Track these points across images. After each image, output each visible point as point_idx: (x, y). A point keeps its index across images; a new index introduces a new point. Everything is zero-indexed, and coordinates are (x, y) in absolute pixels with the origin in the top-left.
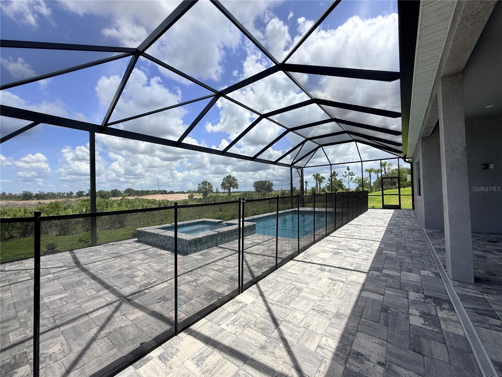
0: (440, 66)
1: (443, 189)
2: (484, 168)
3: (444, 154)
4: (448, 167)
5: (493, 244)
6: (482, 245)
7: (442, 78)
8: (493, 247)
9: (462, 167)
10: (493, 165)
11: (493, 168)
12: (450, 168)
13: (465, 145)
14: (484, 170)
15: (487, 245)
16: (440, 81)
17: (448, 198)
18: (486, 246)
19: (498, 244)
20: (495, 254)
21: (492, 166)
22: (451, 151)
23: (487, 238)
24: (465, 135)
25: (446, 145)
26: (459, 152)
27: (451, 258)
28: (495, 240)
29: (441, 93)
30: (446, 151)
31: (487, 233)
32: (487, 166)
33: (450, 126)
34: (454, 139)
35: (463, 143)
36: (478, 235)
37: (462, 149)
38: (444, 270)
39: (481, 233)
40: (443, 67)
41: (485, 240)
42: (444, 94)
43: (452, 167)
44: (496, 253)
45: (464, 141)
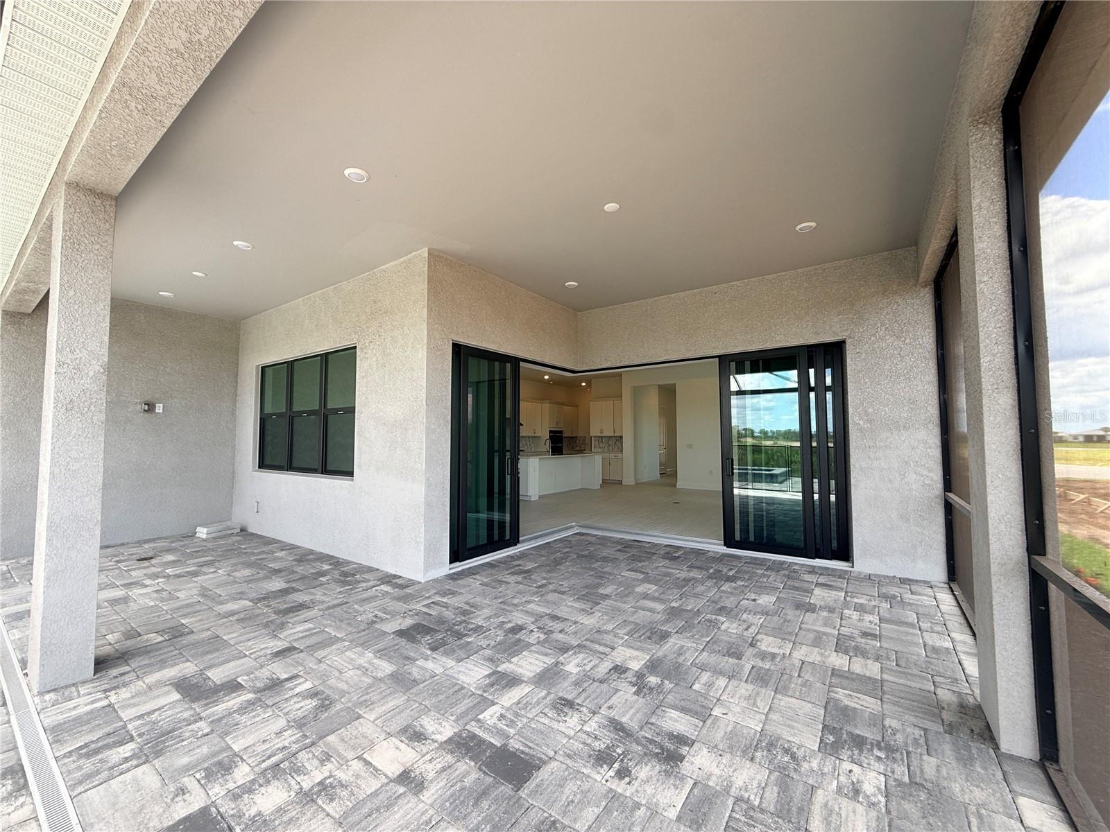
0: (67, 152)
1: (41, 460)
2: (145, 411)
3: (54, 371)
4: (60, 405)
5: (146, 564)
6: (126, 571)
7: (69, 184)
8: (145, 571)
9: (93, 409)
10: (161, 405)
11: (161, 411)
12: (67, 408)
13: (106, 359)
14: (146, 413)
15: (135, 569)
16: (62, 190)
17: (51, 484)
18: (132, 573)
19: (153, 561)
20: (146, 586)
21: (159, 408)
22: (71, 367)
23: (137, 553)
24: (107, 338)
25: (59, 351)
26: (91, 374)
27: (42, 637)
28: (150, 555)
29: (62, 221)
30: (60, 364)
31: (139, 542)
32: (150, 407)
33: (76, 307)
34: (81, 340)
35: (103, 355)
36: (121, 550)
37: (97, 368)
38: (20, 674)
39: (128, 544)
40: (73, 159)
41: (132, 559)
42: (68, 226)
43: (70, 406)
44: (148, 582)
45: (105, 351)
